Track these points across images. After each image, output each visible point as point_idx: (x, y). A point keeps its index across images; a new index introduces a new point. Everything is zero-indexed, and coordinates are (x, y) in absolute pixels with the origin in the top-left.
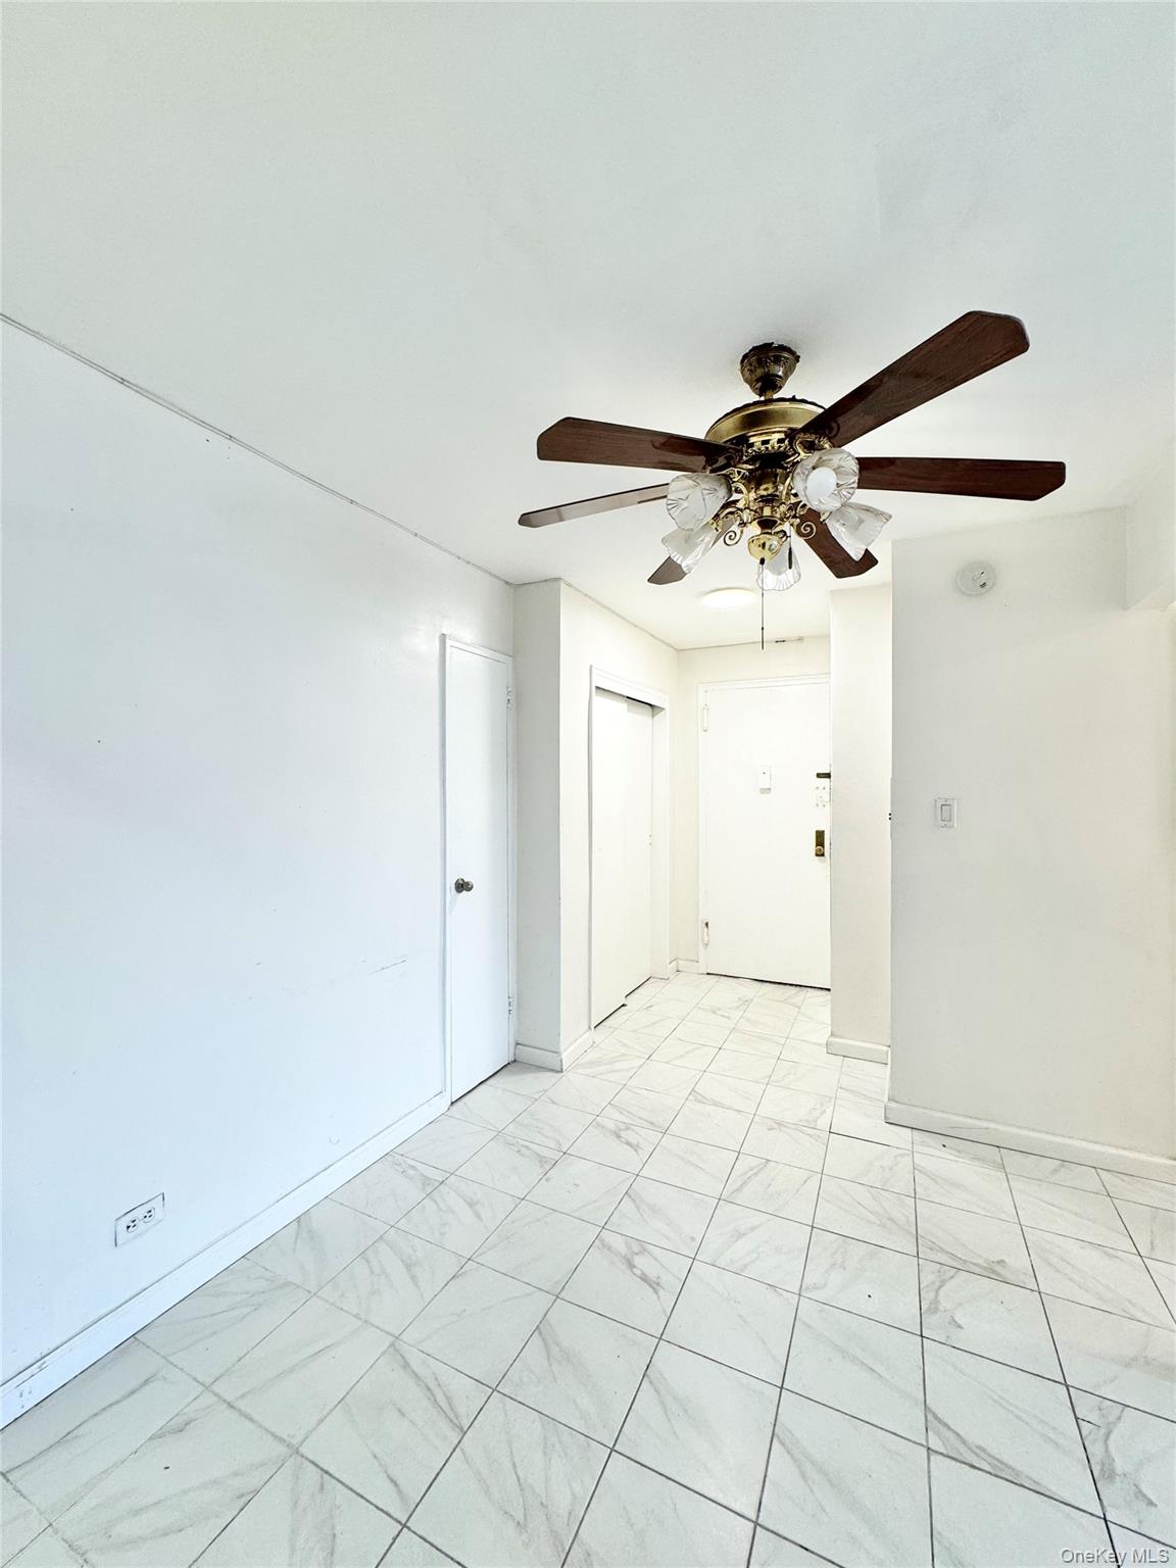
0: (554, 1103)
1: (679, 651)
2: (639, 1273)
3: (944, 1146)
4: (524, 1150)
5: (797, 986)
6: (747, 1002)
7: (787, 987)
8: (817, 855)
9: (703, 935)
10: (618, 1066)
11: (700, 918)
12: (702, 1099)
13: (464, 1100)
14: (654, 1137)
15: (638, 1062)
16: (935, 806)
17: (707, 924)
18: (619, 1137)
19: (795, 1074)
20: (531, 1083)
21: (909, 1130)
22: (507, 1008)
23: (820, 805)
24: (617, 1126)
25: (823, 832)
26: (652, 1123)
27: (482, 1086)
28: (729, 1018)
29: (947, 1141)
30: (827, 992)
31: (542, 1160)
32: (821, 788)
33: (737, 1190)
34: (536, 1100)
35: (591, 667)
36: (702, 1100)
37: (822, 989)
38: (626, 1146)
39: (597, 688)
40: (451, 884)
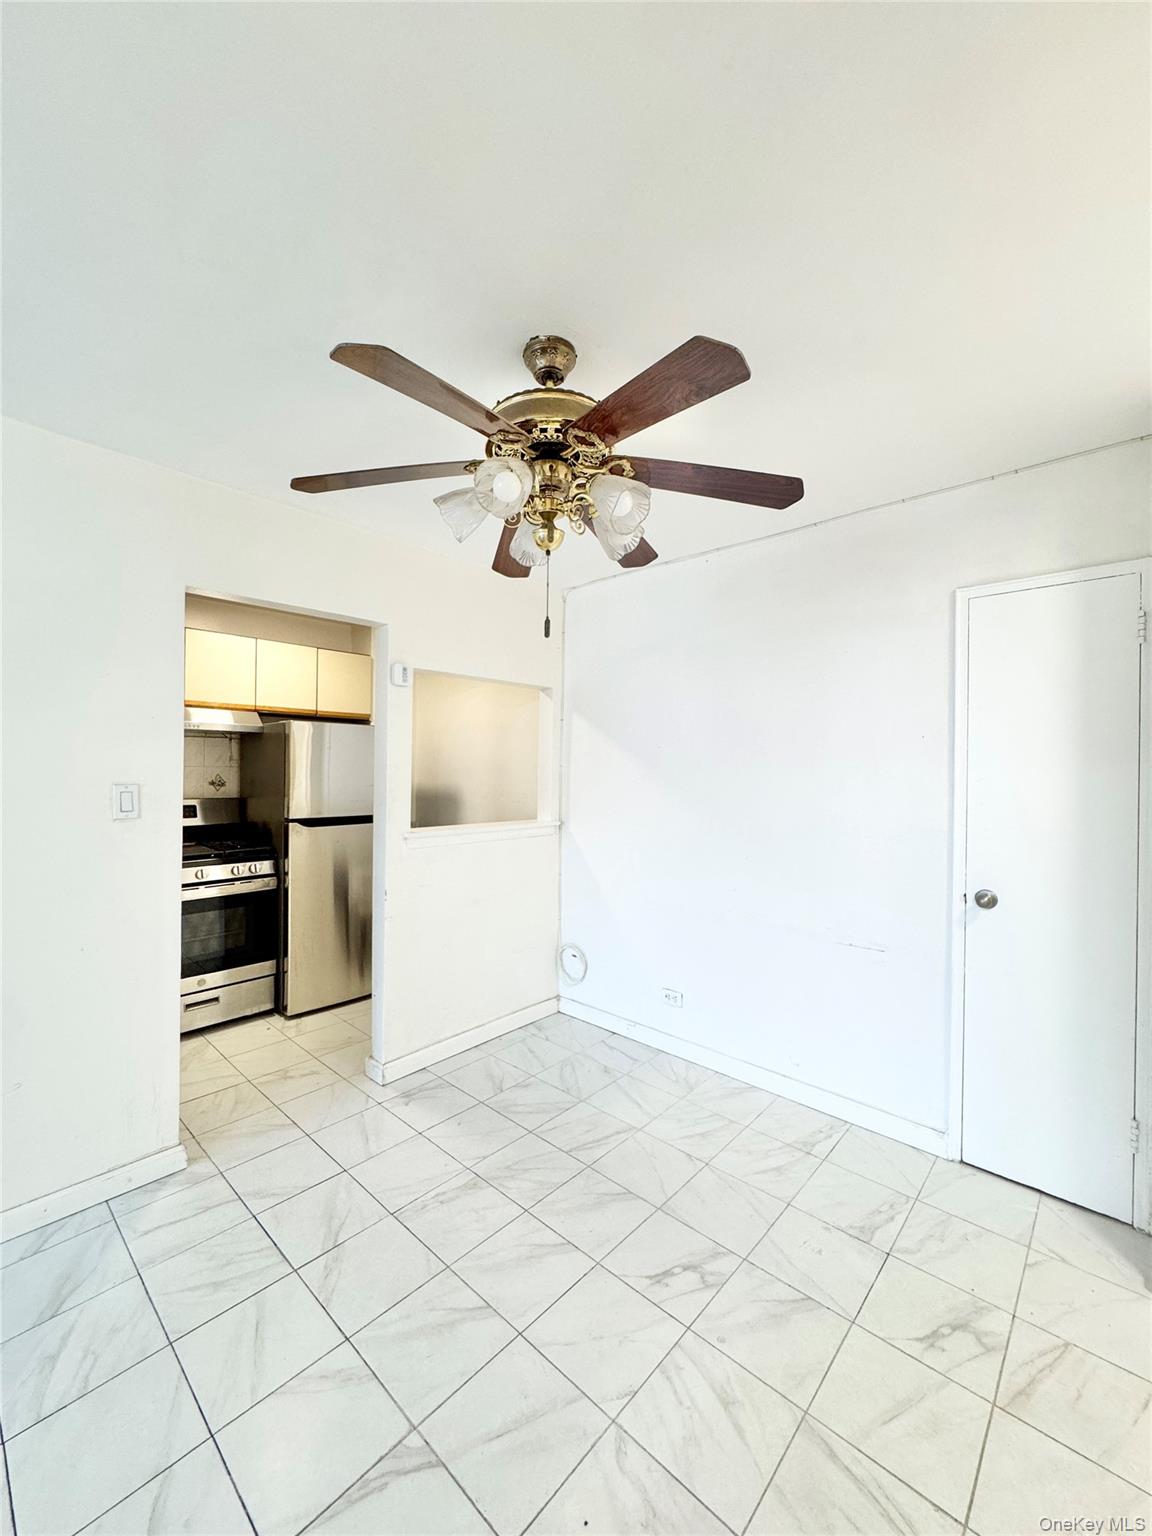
2: (677, 1270)
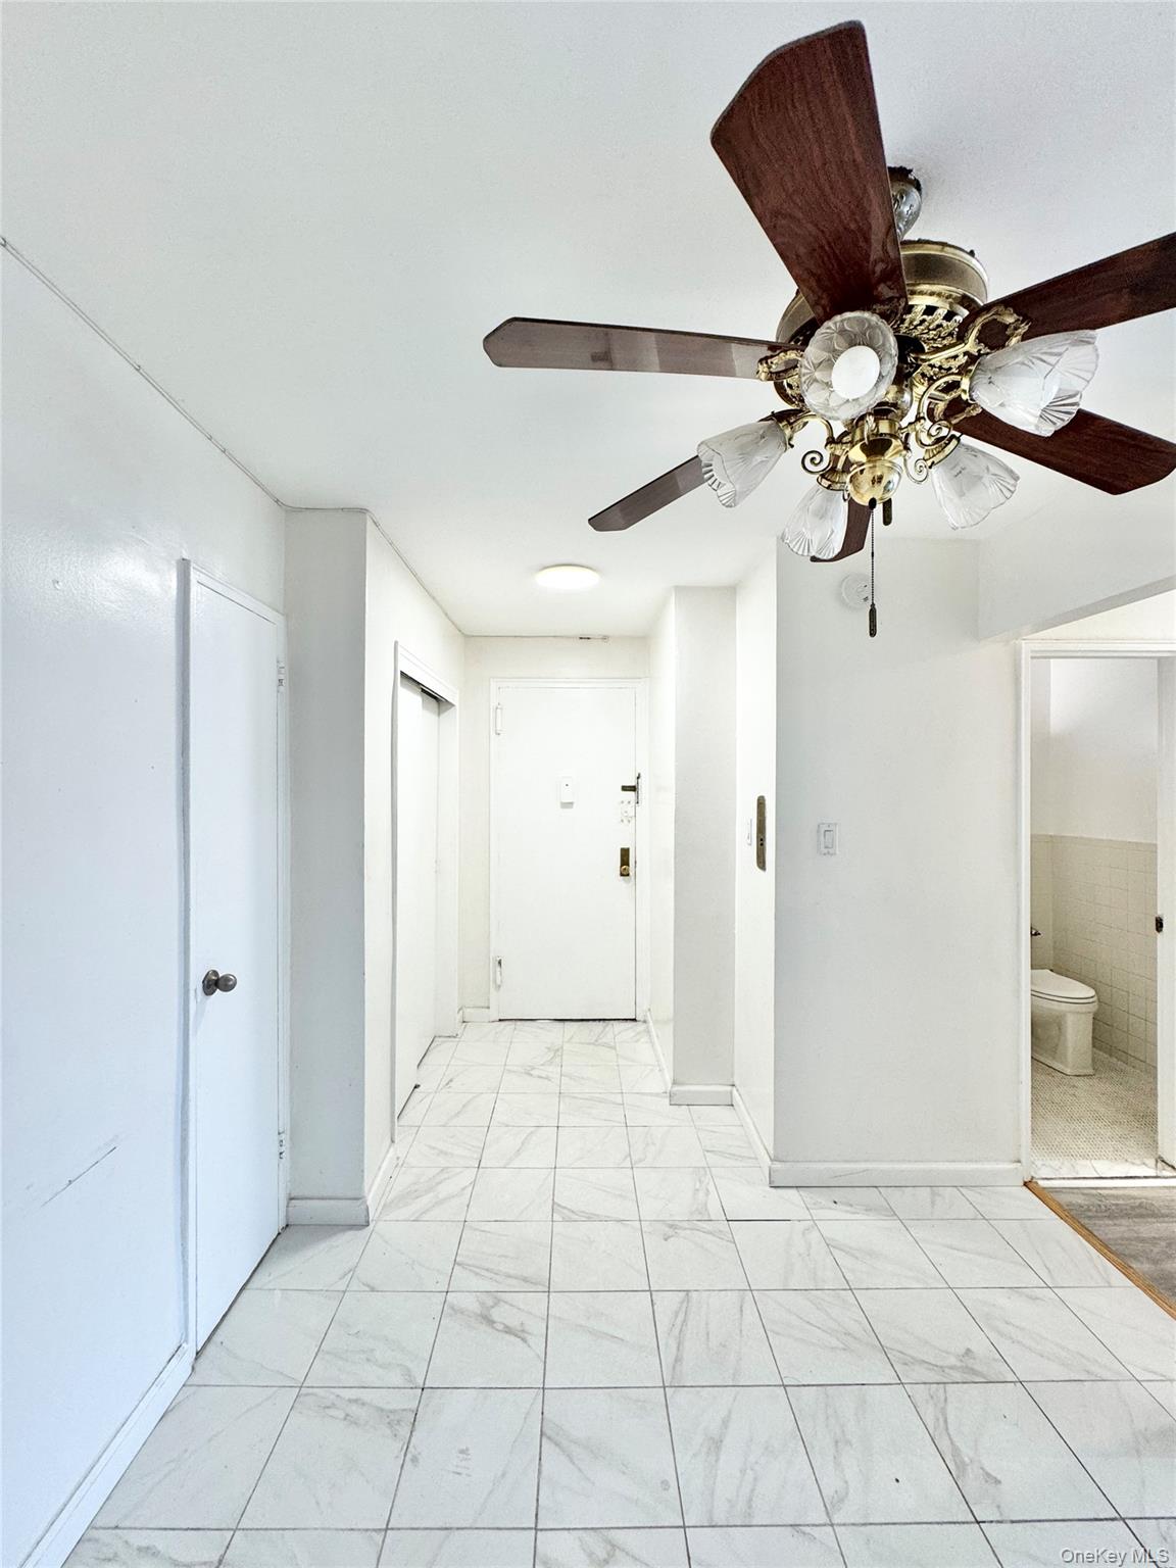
0: (373, 1290)
1: (467, 637)
3: (835, 1202)
4: (354, 1409)
5: (600, 1020)
6: (558, 1051)
7: (591, 1023)
8: (622, 875)
9: (495, 972)
10: (444, 1190)
11: (492, 955)
12: (570, 1214)
13: (217, 1338)
14: (536, 1303)
15: (470, 1175)
16: (818, 831)
17: (500, 963)
18: (491, 1322)
19: (654, 1144)
20: (323, 1261)
21: (794, 1191)
22: (276, 1150)
23: (625, 821)
24: (482, 1304)
25: (628, 850)
26: (525, 1280)
27: (245, 1294)
28: (547, 1078)
29: (837, 1194)
30: (633, 1023)
31: (390, 1418)
32: (626, 803)
33: (676, 1360)
34: (344, 1292)
35: (396, 643)
36: (572, 1217)
37: (626, 1020)
38: (507, 1337)
39: (402, 672)
40: (196, 982)
